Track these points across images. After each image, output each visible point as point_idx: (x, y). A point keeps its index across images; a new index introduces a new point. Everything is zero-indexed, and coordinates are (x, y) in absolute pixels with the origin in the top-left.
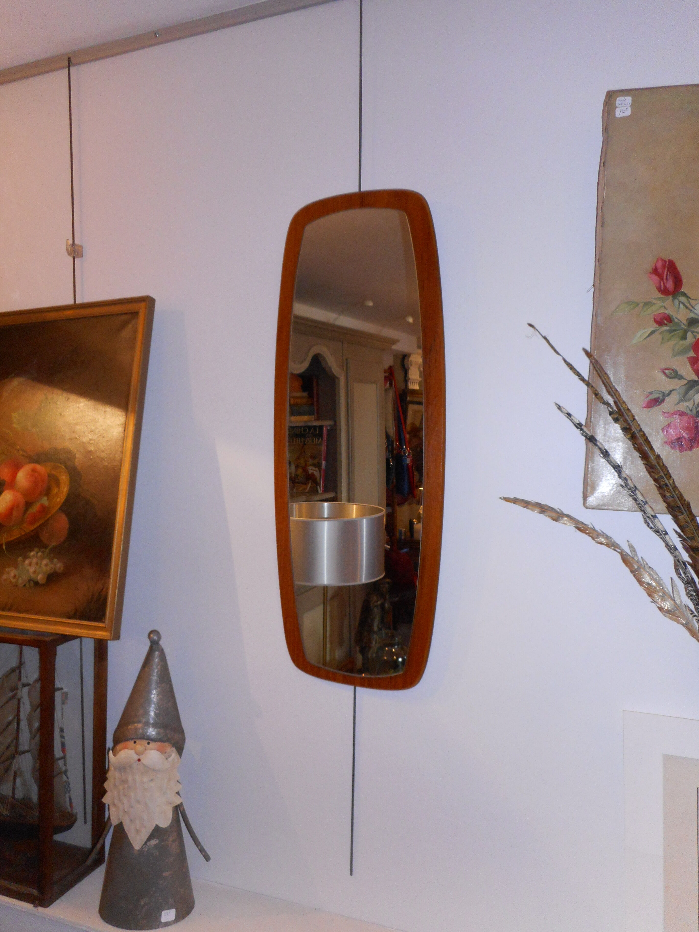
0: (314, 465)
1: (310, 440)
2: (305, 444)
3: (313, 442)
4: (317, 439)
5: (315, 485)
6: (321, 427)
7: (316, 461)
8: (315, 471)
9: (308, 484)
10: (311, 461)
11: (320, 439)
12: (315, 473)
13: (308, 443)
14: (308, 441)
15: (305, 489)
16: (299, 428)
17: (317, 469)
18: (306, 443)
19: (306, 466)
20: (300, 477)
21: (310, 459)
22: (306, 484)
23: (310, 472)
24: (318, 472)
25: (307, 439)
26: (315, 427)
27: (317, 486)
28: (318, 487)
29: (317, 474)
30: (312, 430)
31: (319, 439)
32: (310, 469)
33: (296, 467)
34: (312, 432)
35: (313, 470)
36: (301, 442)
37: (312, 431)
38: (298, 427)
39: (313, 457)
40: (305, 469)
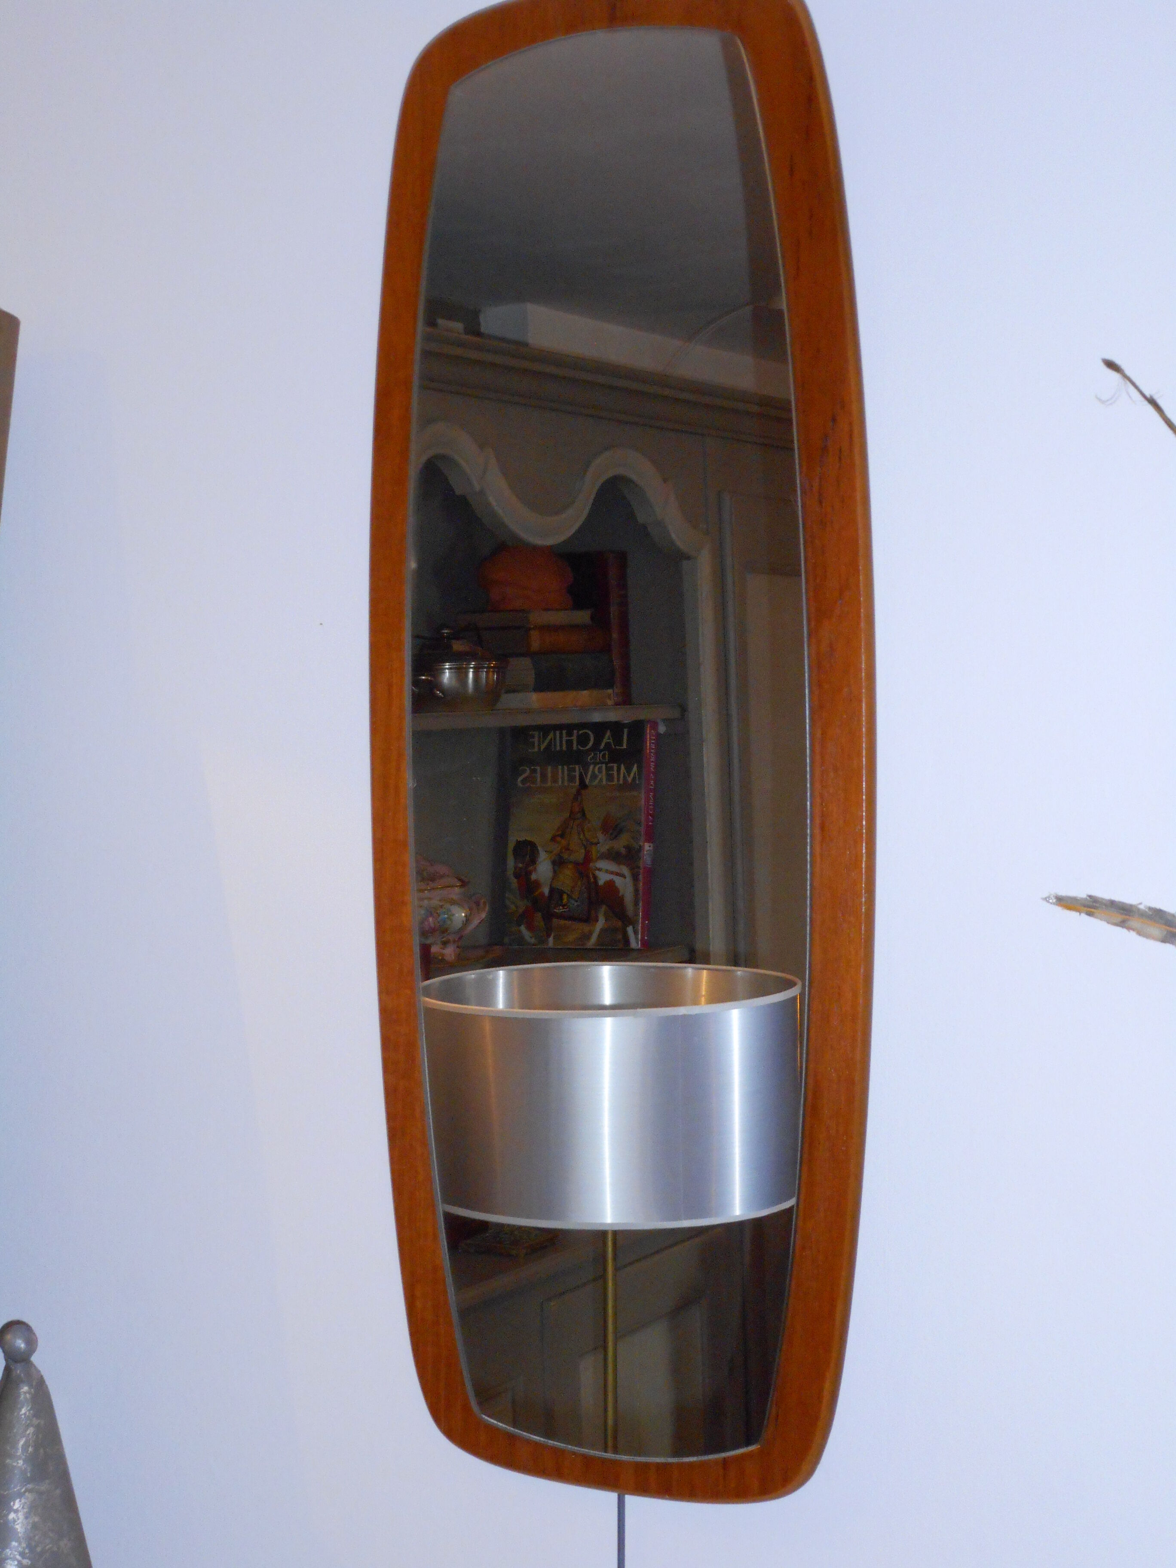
0: (614, 856)
1: (600, 770)
2: (583, 786)
3: (610, 777)
4: (623, 767)
5: (620, 924)
6: (637, 728)
7: (620, 844)
8: (617, 874)
9: (597, 921)
10: (604, 844)
11: (635, 769)
12: (618, 881)
13: (596, 782)
14: (594, 777)
15: (588, 936)
16: (564, 732)
17: (625, 870)
18: (587, 781)
19: (588, 859)
20: (569, 896)
21: (601, 837)
22: (588, 919)
23: (603, 878)
24: (629, 879)
25: (591, 767)
26: (616, 728)
27: (625, 926)
28: (630, 930)
29: (625, 886)
30: (607, 738)
31: (629, 770)
32: (600, 870)
33: (554, 863)
34: (608, 744)
35: (612, 873)
36: (571, 779)
37: (605, 740)
38: (560, 727)
39: (612, 828)
40: (584, 869)
